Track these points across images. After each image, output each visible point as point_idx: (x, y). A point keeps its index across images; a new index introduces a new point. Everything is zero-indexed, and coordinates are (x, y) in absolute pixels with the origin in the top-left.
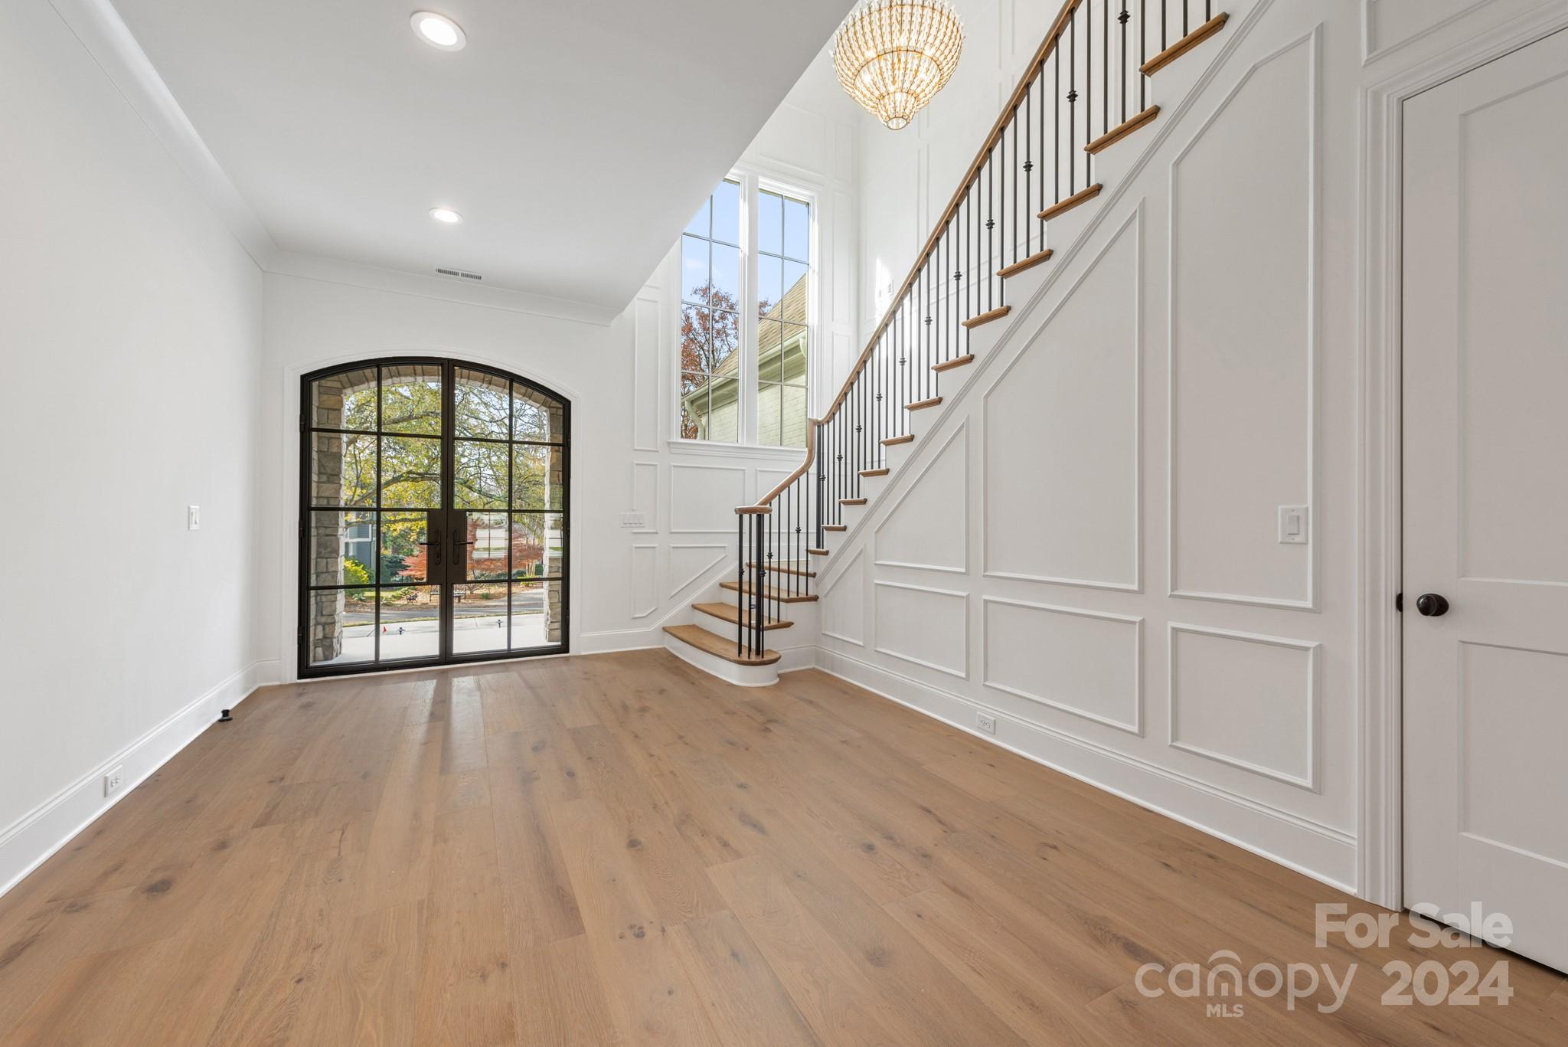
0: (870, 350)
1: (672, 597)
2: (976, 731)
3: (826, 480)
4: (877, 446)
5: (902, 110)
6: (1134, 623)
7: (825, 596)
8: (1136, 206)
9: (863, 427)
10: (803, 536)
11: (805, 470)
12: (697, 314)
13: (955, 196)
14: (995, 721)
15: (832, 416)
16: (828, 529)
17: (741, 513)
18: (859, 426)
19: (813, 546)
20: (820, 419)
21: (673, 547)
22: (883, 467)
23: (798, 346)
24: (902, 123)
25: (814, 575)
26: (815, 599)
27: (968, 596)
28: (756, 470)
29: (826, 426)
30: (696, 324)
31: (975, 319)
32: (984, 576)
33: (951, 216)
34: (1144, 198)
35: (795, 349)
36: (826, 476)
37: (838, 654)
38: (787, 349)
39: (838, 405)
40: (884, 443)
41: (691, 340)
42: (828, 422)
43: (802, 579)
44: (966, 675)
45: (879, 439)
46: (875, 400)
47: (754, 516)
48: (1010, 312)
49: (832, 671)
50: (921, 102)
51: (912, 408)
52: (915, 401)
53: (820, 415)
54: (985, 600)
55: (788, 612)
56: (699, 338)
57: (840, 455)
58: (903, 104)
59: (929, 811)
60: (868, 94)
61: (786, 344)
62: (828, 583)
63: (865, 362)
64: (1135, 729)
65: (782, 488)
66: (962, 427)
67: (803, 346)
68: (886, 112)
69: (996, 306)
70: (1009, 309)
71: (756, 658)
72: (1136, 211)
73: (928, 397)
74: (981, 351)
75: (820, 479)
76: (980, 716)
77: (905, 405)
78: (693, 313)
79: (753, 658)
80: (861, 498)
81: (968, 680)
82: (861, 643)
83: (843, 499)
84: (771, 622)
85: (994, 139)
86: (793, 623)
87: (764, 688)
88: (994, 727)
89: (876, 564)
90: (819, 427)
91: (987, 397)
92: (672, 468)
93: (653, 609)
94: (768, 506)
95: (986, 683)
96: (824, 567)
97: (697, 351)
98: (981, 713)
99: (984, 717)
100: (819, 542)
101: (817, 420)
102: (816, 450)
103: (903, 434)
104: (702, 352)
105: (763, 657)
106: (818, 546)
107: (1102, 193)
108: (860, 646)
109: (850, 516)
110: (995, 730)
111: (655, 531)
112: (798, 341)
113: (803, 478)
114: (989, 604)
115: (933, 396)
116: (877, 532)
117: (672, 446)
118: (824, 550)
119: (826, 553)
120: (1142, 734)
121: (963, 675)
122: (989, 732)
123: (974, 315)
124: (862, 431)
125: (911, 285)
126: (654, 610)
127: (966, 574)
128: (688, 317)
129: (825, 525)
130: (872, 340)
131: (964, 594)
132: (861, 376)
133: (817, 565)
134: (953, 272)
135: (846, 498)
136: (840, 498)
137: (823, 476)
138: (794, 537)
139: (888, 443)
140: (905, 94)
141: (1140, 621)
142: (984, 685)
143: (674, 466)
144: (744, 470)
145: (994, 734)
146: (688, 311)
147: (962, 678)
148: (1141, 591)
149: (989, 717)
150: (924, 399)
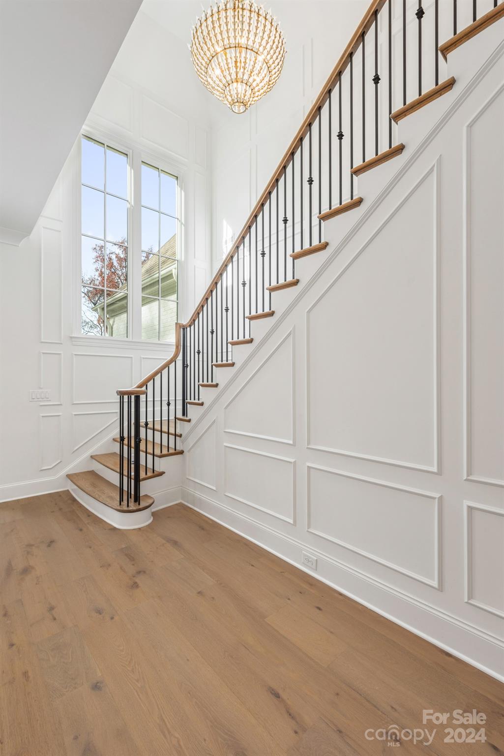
0: (220, 275)
1: (74, 452)
2: (302, 566)
3: (189, 367)
4: (226, 344)
5: (243, 97)
6: (434, 498)
7: (189, 451)
8: (435, 161)
9: (215, 330)
10: (172, 407)
11: (173, 360)
12: (116, 257)
13: (283, 159)
14: (317, 560)
15: (193, 322)
16: (190, 403)
17: (122, 394)
18: (212, 330)
19: (179, 415)
20: (184, 324)
21: (75, 415)
22: (230, 362)
23: (172, 274)
24: (242, 109)
25: (180, 436)
26: (182, 452)
27: (295, 461)
28: (141, 357)
29: (188, 329)
30: (115, 264)
31: (300, 252)
32: (307, 448)
33: (280, 175)
34: (441, 155)
35: (170, 276)
36: (189, 365)
37: (198, 494)
38: (163, 276)
39: (197, 314)
40: (231, 343)
41: (113, 272)
42: (190, 326)
43: (172, 438)
44: (294, 522)
45: (227, 340)
46: (224, 311)
47: (133, 397)
48: (328, 247)
49: (194, 506)
50: (256, 95)
51: (251, 318)
52: (253, 313)
53: (185, 321)
54: (308, 467)
55: (161, 464)
56: (118, 272)
57: (199, 350)
58: (244, 92)
59: (277, 696)
60: (217, 82)
61: (162, 273)
62: (191, 442)
63: (216, 283)
64: (435, 584)
65: (156, 374)
66: (290, 334)
67: (175, 274)
68: (231, 96)
69: (315, 242)
70: (327, 244)
71: (134, 506)
72: (434, 165)
73: (263, 311)
74: (305, 277)
75: (185, 366)
76: (305, 555)
77: (246, 316)
78: (113, 257)
79: (132, 506)
80: (214, 383)
81: (295, 526)
82: (215, 489)
83: (201, 382)
84: (148, 473)
85: (313, 115)
86: (164, 473)
87: (140, 529)
88: (316, 565)
89: (225, 432)
90: (184, 329)
91: (309, 312)
92: (74, 356)
93: (59, 461)
94: (144, 388)
95: (309, 530)
96: (187, 432)
97: (116, 279)
98: (305, 552)
99: (308, 556)
100: (184, 413)
101: (182, 324)
102: (182, 346)
103: (244, 338)
104: (119, 280)
105: (139, 504)
106: (184, 414)
107: (405, 152)
108: (214, 490)
109: (206, 395)
110: (316, 568)
111: (60, 403)
112: (172, 270)
113: (172, 366)
114: (312, 470)
115: (267, 310)
116: (226, 408)
117: (73, 340)
118: (188, 419)
119: (189, 421)
120: (441, 588)
121: (291, 521)
122: (313, 569)
123: (298, 249)
124: (215, 333)
125: (250, 227)
126: (59, 463)
127: (294, 445)
128: (111, 259)
129: (189, 400)
130: (221, 268)
131: (292, 460)
132: (213, 293)
133: (182, 428)
134: (281, 218)
135: (203, 382)
136: (199, 382)
137: (187, 364)
138: (165, 407)
139: (233, 344)
140: (244, 85)
141: (439, 497)
142: (307, 531)
143: (75, 355)
144: (131, 357)
145: (316, 570)
146: (111, 255)
147: (291, 524)
148: (439, 473)
149: (312, 557)
150: (260, 312)
